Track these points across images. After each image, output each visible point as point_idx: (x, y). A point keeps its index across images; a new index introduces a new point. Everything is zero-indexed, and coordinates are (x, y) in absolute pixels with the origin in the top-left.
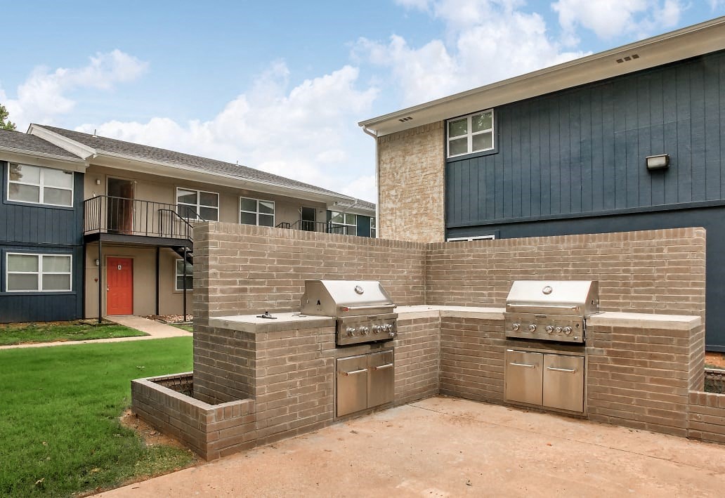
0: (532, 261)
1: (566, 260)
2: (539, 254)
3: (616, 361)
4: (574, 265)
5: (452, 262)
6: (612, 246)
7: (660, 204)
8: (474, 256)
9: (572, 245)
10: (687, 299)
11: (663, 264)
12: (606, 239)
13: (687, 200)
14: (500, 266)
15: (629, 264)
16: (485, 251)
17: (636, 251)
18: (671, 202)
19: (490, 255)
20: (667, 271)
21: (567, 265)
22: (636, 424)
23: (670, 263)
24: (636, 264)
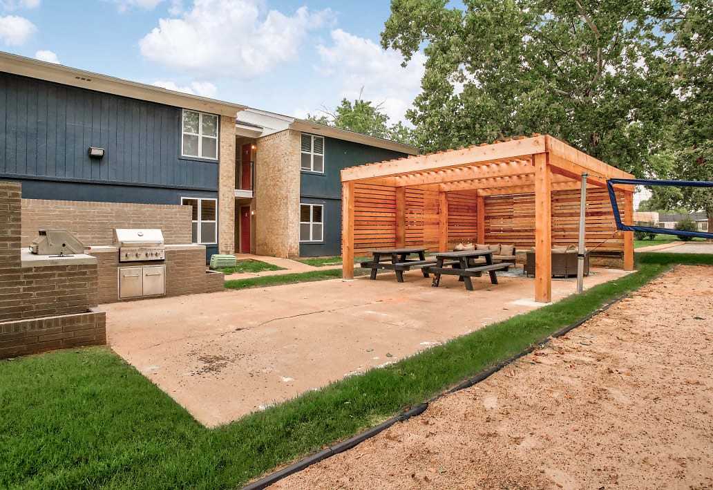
0: (107, 216)
1: (129, 217)
2: (111, 213)
3: (178, 266)
4: (134, 221)
5: (38, 215)
6: (154, 211)
7: (97, 179)
8: (59, 211)
9: (132, 208)
10: (186, 237)
11: (176, 221)
12: (151, 207)
13: (113, 179)
14: (81, 219)
15: (162, 221)
16: (69, 208)
17: (166, 214)
18: (104, 179)
19: (74, 212)
20: (179, 224)
21: (130, 220)
22: (187, 293)
23: (180, 221)
24: (165, 221)
